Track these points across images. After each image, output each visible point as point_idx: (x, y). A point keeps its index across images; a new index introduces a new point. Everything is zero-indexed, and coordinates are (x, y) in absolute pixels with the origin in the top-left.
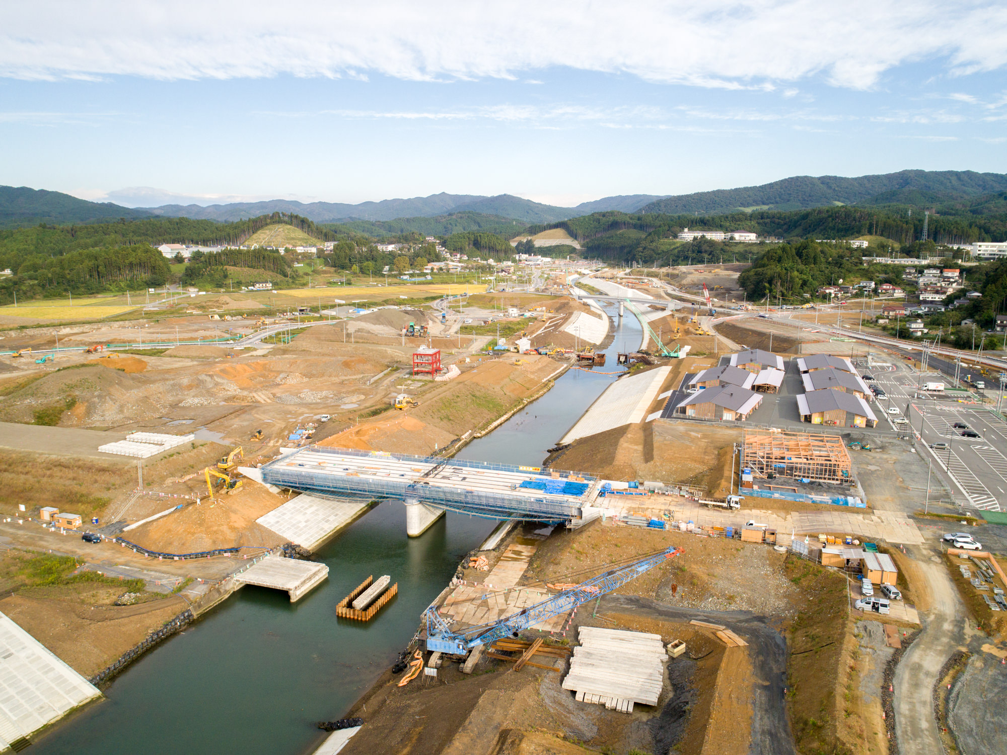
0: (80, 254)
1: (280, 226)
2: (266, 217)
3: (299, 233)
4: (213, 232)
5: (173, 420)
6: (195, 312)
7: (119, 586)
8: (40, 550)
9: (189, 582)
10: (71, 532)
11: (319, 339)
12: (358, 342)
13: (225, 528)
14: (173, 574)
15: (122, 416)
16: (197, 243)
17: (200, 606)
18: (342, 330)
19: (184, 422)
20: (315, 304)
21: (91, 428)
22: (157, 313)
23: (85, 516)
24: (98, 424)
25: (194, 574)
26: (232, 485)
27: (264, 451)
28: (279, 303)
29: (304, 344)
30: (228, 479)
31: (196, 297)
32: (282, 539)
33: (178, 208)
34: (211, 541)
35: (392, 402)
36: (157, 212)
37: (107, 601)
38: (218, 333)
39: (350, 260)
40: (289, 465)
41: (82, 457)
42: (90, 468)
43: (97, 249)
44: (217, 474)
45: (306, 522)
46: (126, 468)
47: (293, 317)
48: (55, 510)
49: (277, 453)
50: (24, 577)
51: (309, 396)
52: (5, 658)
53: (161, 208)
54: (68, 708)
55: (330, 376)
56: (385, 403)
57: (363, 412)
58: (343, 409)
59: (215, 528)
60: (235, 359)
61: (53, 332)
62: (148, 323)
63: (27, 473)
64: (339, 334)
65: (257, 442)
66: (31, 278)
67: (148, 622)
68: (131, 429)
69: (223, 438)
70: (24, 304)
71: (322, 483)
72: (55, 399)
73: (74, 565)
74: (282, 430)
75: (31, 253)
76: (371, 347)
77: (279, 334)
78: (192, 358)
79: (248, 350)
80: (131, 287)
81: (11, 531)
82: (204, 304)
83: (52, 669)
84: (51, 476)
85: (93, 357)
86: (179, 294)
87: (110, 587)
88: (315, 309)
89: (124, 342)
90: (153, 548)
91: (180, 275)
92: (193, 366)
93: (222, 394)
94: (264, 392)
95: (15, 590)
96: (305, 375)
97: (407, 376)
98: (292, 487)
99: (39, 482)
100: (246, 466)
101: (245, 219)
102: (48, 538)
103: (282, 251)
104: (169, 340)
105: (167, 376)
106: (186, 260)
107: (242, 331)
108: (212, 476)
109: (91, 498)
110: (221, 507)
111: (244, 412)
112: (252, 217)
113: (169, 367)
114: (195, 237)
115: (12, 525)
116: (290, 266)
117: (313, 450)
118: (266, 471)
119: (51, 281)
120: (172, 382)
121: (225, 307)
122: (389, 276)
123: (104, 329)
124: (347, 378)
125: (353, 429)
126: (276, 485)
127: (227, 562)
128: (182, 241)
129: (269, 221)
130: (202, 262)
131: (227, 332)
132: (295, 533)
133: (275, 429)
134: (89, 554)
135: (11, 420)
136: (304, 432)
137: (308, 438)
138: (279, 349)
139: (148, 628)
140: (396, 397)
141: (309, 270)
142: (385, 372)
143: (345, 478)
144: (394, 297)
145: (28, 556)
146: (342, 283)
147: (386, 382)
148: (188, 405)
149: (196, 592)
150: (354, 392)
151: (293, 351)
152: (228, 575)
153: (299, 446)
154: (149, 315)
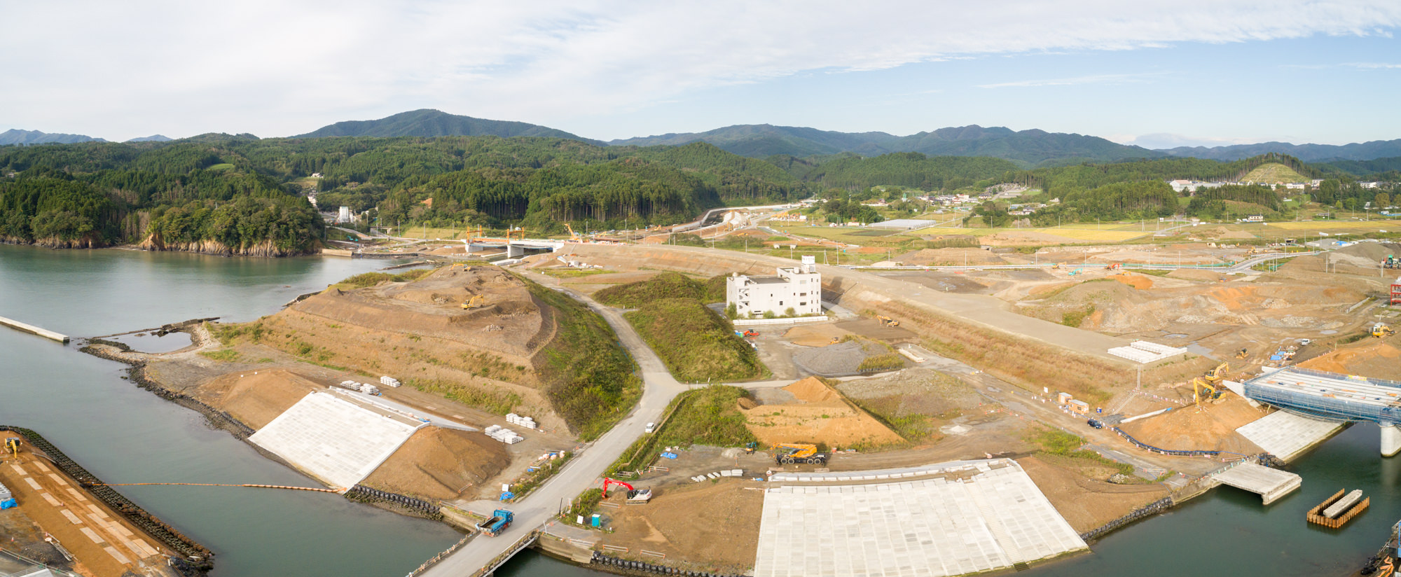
0: (1110, 187)
1: (1273, 164)
2: (1261, 157)
3: (1289, 171)
4: (1215, 170)
5: (1170, 333)
6: (1195, 240)
7: (1113, 467)
8: (1055, 426)
9: (1172, 474)
10: (1080, 417)
11: (1303, 268)
12: (1339, 273)
13: (1207, 433)
14: (1158, 465)
15: (1129, 326)
16: (1202, 179)
17: (1179, 496)
18: (1325, 261)
19: (1179, 336)
20: (1301, 236)
21: (1104, 333)
22: (1165, 239)
23: (1091, 404)
24: (1109, 330)
25: (1176, 468)
26: (1217, 396)
27: (1247, 369)
28: (1269, 234)
29: (1289, 272)
30: (1214, 390)
31: (1198, 226)
32: (1259, 449)
33: (1188, 149)
34: (1194, 443)
35: (1370, 330)
36: (1171, 153)
37: (1102, 478)
38: (1214, 259)
39: (1334, 196)
40: (1270, 382)
41: (1095, 356)
42: (1100, 366)
43: (1122, 183)
44: (1204, 385)
45: (1282, 435)
46: (1128, 370)
47: (1280, 247)
48: (1070, 396)
49: (1260, 371)
50: (1041, 444)
51: (1291, 321)
52: (1019, 501)
53: (1175, 149)
54: (1061, 551)
55: (1312, 303)
56: (1363, 331)
57: (1341, 338)
58: (1322, 335)
59: (1198, 432)
60: (1227, 283)
61: (1083, 250)
62: (1157, 247)
63: (1053, 363)
64: (1321, 264)
65: (1241, 360)
66: (1072, 206)
67: (1133, 500)
68: (1134, 337)
69: (1212, 354)
70: (1065, 226)
71: (1299, 402)
72: (1079, 305)
73: (1079, 443)
74: (1265, 351)
75: (1074, 186)
76: (1351, 277)
77: (1267, 262)
78: (1191, 280)
79: (1239, 275)
80: (1146, 216)
81: (1036, 406)
82: (1203, 233)
83: (1052, 519)
84: (1069, 368)
85: (1111, 274)
86: (1183, 223)
87: (1105, 466)
88: (1300, 241)
89: (1136, 263)
90: (1144, 441)
91: (1186, 207)
92: (1191, 287)
93: (1213, 314)
94: (1251, 314)
95: (1033, 453)
96: (1289, 302)
97: (1385, 306)
98: (1271, 403)
99: (1060, 371)
100: (1231, 380)
101: (1243, 159)
102: (1061, 417)
103: (1274, 187)
104: (1173, 263)
105: (1168, 294)
106: (1192, 194)
107: (1235, 258)
108: (1200, 386)
109: (1098, 391)
110: (1206, 414)
111: (1232, 332)
112: (1249, 157)
113: (1170, 286)
114: (1200, 174)
115: (1038, 403)
116: (1280, 201)
117: (1293, 371)
118: (1248, 387)
119: (1086, 209)
120: (1171, 300)
121: (1221, 236)
122: (1370, 211)
123: (1122, 250)
124: (1327, 306)
125: (1332, 354)
126: (1256, 400)
127: (1206, 463)
128: (1189, 177)
129: (1263, 160)
130: (1204, 196)
131: (1221, 258)
132: (1271, 445)
133: (1259, 349)
134: (1091, 437)
135: (1046, 319)
136: (1285, 354)
137: (1288, 359)
138: (1266, 276)
139: (1133, 505)
140: (1373, 326)
141: (1296, 205)
142: (1364, 301)
143: (1322, 399)
144: (1374, 231)
145: (1046, 429)
146: (1326, 217)
147: (1364, 310)
148: (1183, 321)
149: (1178, 483)
150: (1333, 319)
151: (1279, 279)
152: (1207, 474)
153: (1279, 366)
154: (1158, 240)
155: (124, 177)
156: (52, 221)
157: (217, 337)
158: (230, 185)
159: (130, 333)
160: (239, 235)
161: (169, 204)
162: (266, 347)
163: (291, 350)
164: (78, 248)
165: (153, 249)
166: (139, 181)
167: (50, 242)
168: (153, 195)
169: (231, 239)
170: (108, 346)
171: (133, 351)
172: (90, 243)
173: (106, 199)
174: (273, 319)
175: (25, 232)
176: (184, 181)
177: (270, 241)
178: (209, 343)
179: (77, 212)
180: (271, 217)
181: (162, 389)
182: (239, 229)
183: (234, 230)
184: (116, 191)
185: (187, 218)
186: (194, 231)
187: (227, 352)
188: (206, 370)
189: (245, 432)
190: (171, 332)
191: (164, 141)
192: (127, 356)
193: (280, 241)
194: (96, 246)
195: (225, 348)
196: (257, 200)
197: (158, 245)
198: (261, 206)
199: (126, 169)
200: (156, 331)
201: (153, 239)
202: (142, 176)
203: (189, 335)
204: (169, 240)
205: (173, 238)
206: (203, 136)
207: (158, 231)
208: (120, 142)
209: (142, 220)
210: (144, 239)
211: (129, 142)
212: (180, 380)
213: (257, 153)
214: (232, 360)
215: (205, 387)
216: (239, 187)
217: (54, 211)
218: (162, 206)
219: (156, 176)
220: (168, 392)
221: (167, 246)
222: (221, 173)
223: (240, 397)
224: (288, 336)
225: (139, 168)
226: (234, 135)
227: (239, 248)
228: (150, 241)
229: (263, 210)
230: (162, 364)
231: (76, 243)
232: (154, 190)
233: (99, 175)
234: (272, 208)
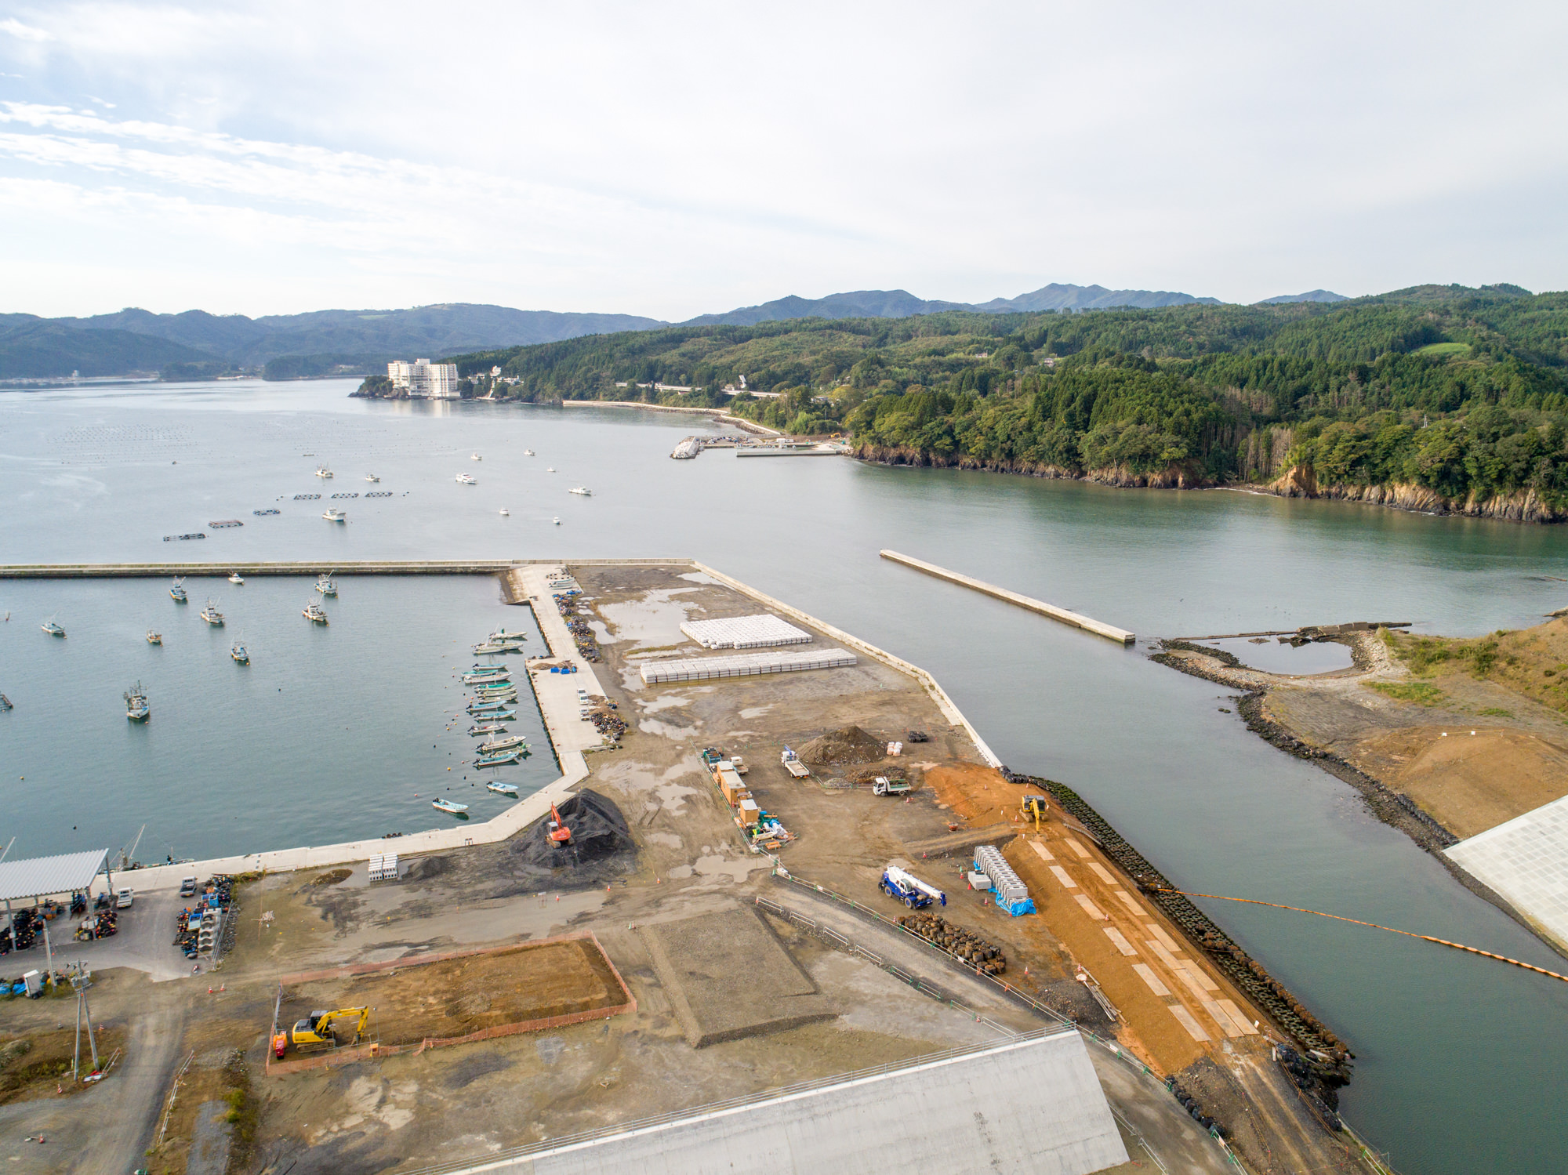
155: (1250, 367)
156: (1115, 440)
157: (1401, 658)
158: (1457, 384)
159: (1241, 635)
160: (1467, 477)
161: (1331, 415)
162: (1500, 687)
163: (1551, 701)
164: (1159, 487)
165: (1294, 494)
166: (1277, 374)
167: (1110, 475)
168: (1301, 400)
169: (1450, 485)
170: (1200, 655)
171: (1244, 667)
172: (1180, 479)
173: (1213, 405)
174: (1522, 638)
175: (1068, 459)
176: (1364, 375)
177: (1531, 492)
178: (1386, 667)
179: (1159, 426)
180: (1540, 446)
181: (1291, 738)
182: (1468, 465)
183: (1457, 467)
184: (1233, 391)
185: (1364, 443)
186: (1376, 465)
187: (1420, 687)
188: (1375, 715)
189: (1438, 839)
190: (1316, 640)
191: (1331, 301)
192: (1232, 674)
193: (1554, 492)
194: (1189, 485)
195: (1417, 679)
196: (1512, 413)
197: (1305, 488)
198: (1521, 424)
199: (1254, 353)
200: (1288, 637)
201: (1297, 478)
202: (1283, 365)
203: (1348, 650)
204: (1326, 480)
205: (1334, 477)
206: (1412, 291)
207: (1307, 462)
208: (1245, 304)
209: (1277, 443)
210: (1279, 475)
211: (1264, 304)
212: (1325, 726)
213: (1524, 323)
214: (1429, 702)
215: (1371, 746)
216: (1477, 387)
217: (1120, 424)
218: (1318, 420)
219: (1309, 366)
220: (1301, 745)
221: (1320, 489)
222: (1442, 360)
223: (1437, 772)
224: (1549, 674)
225: (1280, 350)
226: (1477, 287)
227: (1464, 500)
228: (1289, 480)
229: (1524, 431)
230: (1294, 694)
231: (1156, 478)
232: (1304, 390)
233: (1204, 363)
234: (1544, 429)
